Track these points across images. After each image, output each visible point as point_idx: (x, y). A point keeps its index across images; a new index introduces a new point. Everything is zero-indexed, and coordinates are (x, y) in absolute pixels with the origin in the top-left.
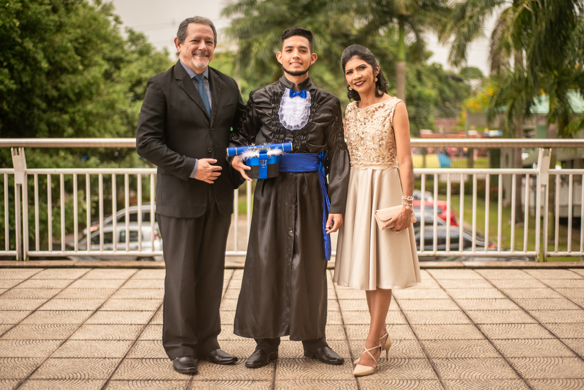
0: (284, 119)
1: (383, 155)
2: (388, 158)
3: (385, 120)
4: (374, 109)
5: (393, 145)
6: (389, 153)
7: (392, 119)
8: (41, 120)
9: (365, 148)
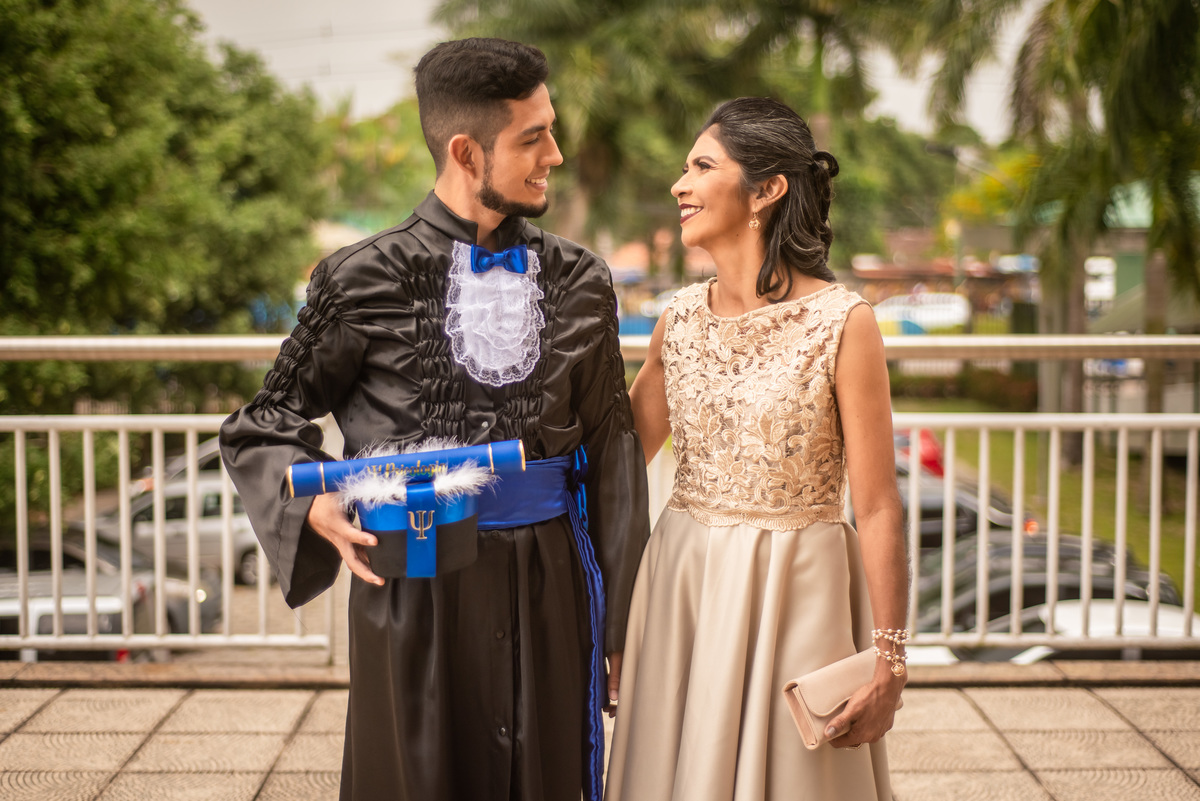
0: (469, 349)
1: (799, 482)
2: (813, 490)
3: (809, 364)
4: (769, 324)
5: (832, 447)
6: (818, 477)
7: (832, 364)
8: (18, 249)
9: (735, 453)
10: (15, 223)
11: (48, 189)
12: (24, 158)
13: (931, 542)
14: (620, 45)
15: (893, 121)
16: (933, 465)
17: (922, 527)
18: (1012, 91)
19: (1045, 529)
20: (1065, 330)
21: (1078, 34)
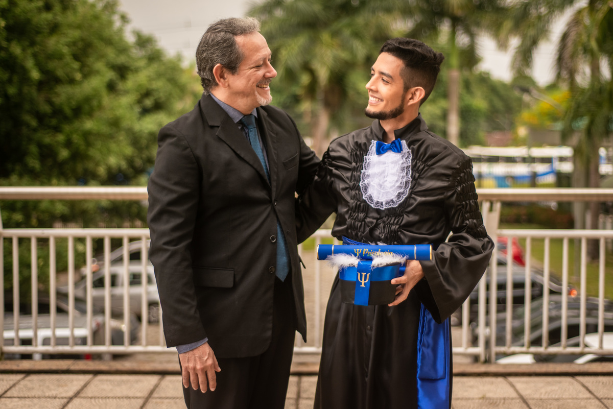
8: (30, 140)
10: (28, 126)
11: (46, 108)
12: (34, 92)
13: (519, 301)
14: (347, 32)
15: (488, 74)
16: (519, 259)
17: (513, 293)
18: (557, 57)
19: (579, 294)
20: (587, 185)
21: (597, 27)
